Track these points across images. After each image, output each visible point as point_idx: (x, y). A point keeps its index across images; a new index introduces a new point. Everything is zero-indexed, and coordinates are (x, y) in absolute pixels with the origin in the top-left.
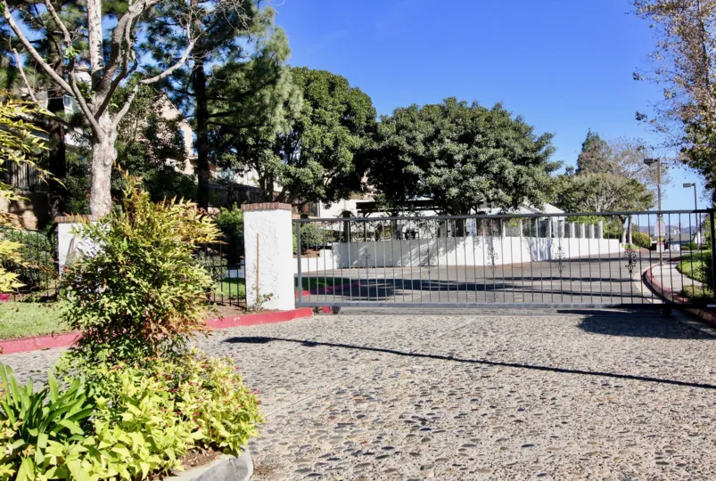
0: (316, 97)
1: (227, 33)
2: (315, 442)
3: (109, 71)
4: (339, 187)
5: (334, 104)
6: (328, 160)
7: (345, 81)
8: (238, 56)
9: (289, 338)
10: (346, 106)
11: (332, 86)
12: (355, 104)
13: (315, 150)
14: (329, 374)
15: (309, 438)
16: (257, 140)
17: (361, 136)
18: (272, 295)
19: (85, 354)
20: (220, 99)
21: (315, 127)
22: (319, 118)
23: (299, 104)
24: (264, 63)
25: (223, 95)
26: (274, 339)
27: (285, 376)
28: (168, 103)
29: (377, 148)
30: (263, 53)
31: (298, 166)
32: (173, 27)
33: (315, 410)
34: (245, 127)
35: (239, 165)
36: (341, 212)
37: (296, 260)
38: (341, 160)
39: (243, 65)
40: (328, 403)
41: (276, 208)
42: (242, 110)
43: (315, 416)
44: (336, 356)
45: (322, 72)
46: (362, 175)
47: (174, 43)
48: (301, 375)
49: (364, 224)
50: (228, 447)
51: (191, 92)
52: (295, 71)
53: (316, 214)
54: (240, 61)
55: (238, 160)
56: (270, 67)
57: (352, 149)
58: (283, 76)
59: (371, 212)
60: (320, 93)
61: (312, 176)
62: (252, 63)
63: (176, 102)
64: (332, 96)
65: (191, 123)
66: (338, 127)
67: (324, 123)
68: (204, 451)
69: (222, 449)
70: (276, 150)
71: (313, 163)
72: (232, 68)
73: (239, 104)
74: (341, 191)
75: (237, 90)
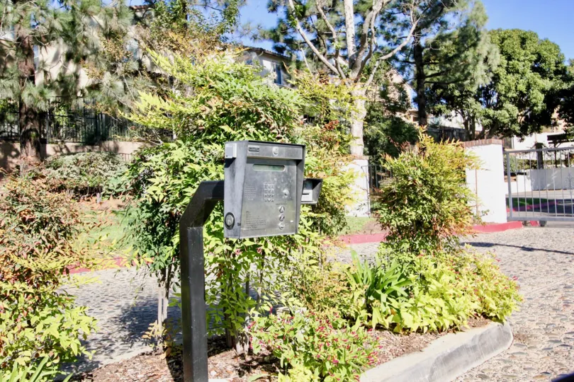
0: (509, 52)
1: (438, 12)
2: (557, 322)
3: (360, 54)
4: (532, 123)
5: (526, 55)
6: (522, 101)
7: (535, 35)
8: (446, 29)
9: (508, 244)
10: (537, 55)
11: (523, 41)
12: (545, 53)
13: (510, 95)
14: (553, 273)
15: (552, 319)
16: (461, 92)
17: (551, 79)
18: (488, 211)
19: (392, 247)
20: (432, 63)
21: (510, 76)
22: (512, 68)
23: (497, 60)
24: (467, 31)
25: (434, 60)
26: (496, 244)
27: (515, 272)
28: (395, 71)
29: (566, 88)
30: (467, 23)
31: (496, 109)
32: (398, 15)
33: (549, 298)
34: (453, 82)
35: (448, 112)
36: (534, 144)
37: (507, 183)
38: (534, 101)
39: (450, 35)
40: (559, 295)
41: (490, 143)
42: (450, 70)
43: (552, 303)
44: (554, 259)
45: (514, 31)
46: (553, 112)
47: (399, 27)
48: (529, 272)
49: (555, 153)
50: (496, 316)
51: (411, 60)
52: (492, 33)
53: (510, 147)
54: (448, 32)
55: (448, 108)
56: (472, 34)
57: (543, 91)
58: (483, 39)
59: (561, 142)
60: (513, 48)
61: (508, 116)
62: (457, 33)
63: (401, 70)
64: (524, 49)
65: (412, 84)
66: (529, 74)
67: (517, 72)
68: (478, 318)
69: (491, 318)
70: (477, 98)
71: (508, 105)
72: (442, 38)
73: (448, 65)
74: (534, 127)
75: (446, 55)
